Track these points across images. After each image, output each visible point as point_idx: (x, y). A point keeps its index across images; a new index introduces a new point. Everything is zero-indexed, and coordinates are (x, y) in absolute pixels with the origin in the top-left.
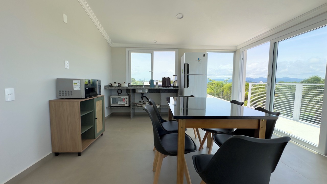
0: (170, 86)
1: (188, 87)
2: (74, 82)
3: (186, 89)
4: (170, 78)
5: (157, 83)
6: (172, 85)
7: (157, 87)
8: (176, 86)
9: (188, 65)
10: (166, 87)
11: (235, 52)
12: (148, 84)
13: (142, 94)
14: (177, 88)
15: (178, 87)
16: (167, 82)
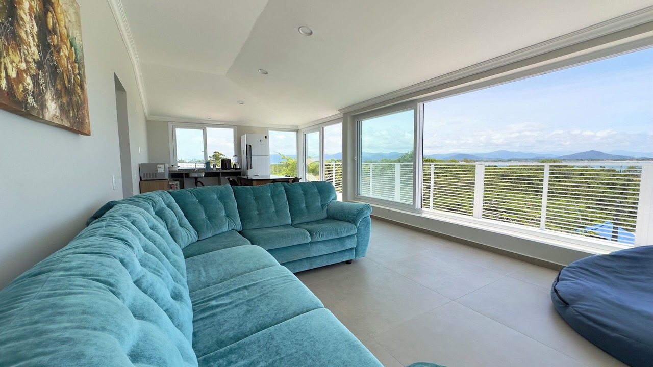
0: (231, 168)
1: (251, 168)
2: (158, 166)
3: (249, 171)
4: (230, 160)
5: (214, 166)
6: (232, 167)
7: (215, 170)
8: (238, 167)
9: (250, 146)
10: (226, 169)
11: (297, 131)
12: (202, 166)
13: (196, 178)
14: (239, 171)
15: (239, 169)
16: (227, 164)
